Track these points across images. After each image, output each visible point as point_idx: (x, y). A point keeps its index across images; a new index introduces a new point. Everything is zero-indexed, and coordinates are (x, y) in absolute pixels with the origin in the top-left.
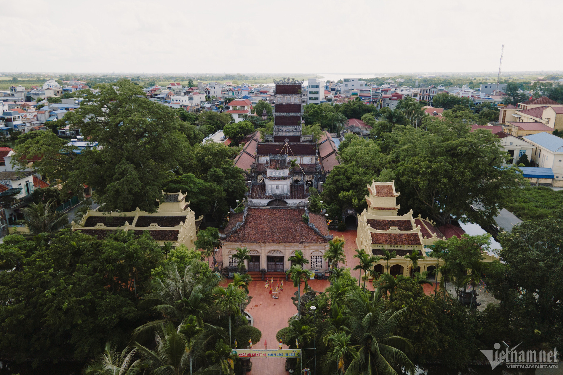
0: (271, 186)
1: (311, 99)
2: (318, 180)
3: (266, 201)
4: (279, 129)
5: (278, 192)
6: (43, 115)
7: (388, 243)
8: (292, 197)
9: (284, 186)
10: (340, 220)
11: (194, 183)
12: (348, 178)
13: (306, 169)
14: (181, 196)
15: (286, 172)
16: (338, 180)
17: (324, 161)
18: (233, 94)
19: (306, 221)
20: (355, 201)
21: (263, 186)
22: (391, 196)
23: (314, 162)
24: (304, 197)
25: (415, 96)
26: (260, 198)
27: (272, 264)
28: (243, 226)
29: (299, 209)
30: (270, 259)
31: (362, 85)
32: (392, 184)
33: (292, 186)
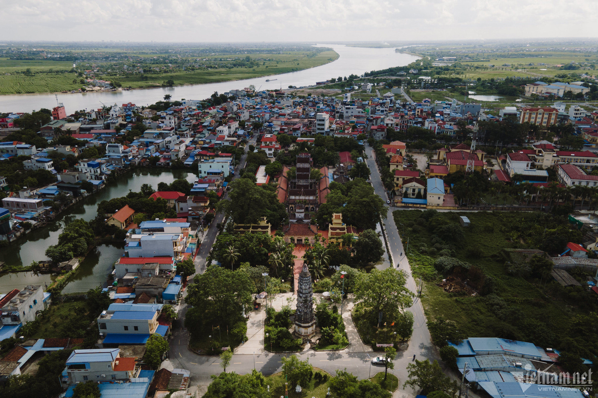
0: (297, 215)
1: (318, 129)
2: (316, 207)
3: (296, 221)
4: (299, 181)
5: (300, 217)
6: (142, 151)
7: (336, 235)
8: (305, 219)
9: (302, 215)
10: (323, 226)
11: (268, 212)
12: (327, 210)
13: (311, 202)
14: (265, 218)
15: (303, 210)
16: (323, 210)
17: (321, 193)
18: (259, 119)
19: (309, 228)
20: (329, 219)
21: (295, 215)
22: (340, 219)
23: (315, 198)
24: (309, 219)
25: (397, 125)
26: (294, 219)
27: (299, 242)
28: (289, 230)
29: (307, 224)
30: (298, 240)
31: (359, 112)
32: (341, 214)
33: (305, 215)
